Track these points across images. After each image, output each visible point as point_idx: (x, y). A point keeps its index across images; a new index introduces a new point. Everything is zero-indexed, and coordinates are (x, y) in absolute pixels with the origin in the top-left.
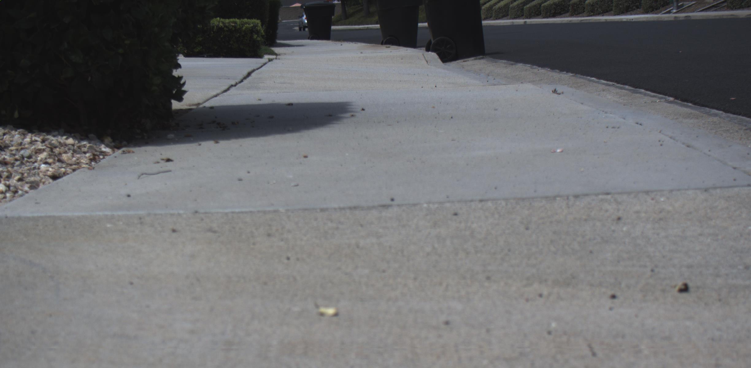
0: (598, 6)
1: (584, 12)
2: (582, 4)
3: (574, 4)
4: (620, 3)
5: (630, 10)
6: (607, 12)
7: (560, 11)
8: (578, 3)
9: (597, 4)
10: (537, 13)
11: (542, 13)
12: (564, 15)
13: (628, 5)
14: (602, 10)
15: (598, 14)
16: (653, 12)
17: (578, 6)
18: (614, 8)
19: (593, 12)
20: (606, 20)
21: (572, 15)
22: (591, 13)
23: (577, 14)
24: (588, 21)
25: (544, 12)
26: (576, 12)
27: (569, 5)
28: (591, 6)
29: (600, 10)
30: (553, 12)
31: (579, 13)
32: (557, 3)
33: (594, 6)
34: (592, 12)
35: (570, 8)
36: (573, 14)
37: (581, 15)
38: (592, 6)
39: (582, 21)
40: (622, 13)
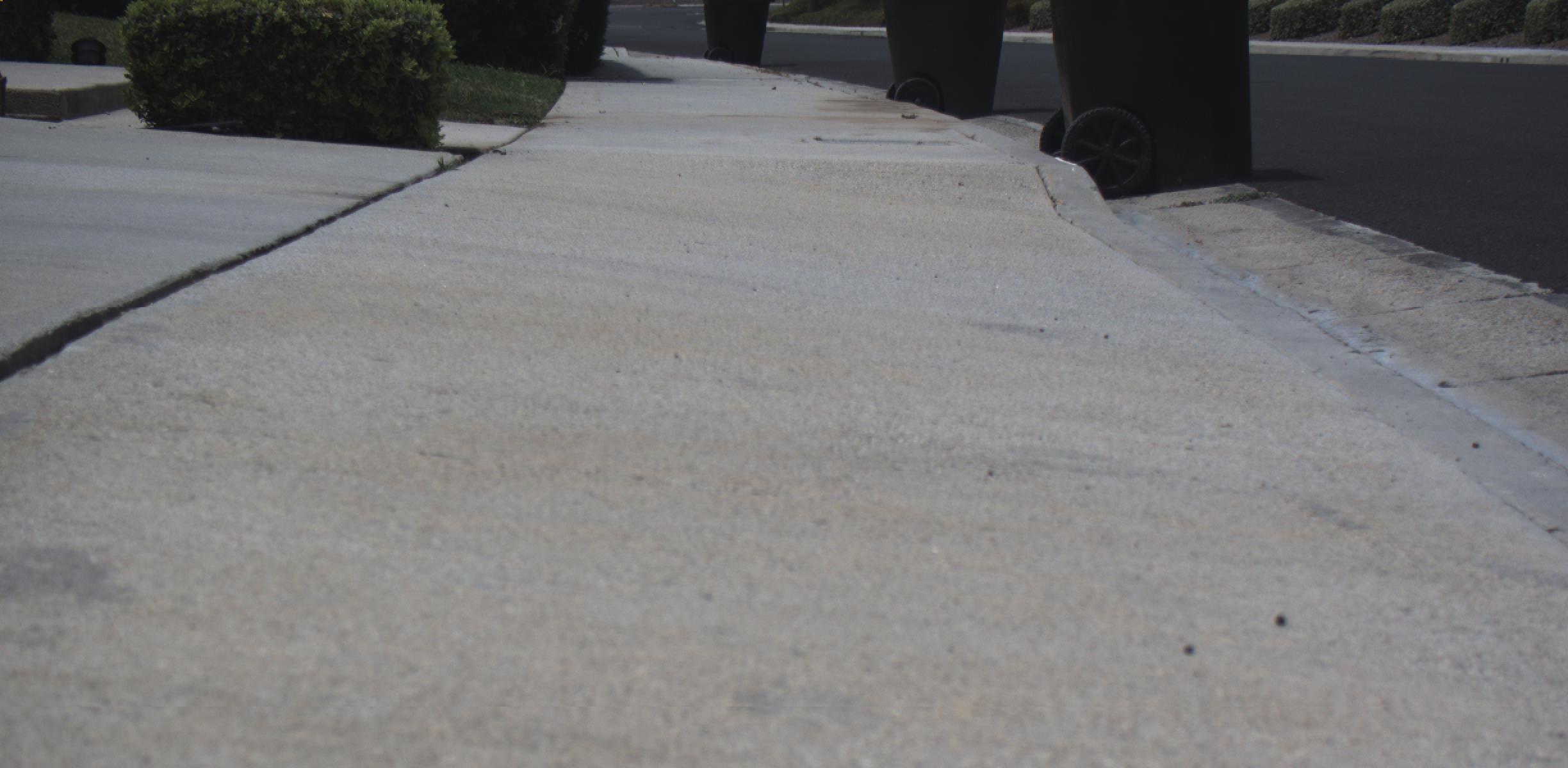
0: (1411, 21)
1: (1376, 31)
2: (1370, 14)
3: (1352, 11)
4: (1469, 16)
5: (1491, 34)
6: (1433, 35)
7: (1314, 25)
8: (1362, 10)
9: (1410, 15)
10: (1258, 25)
11: (1271, 26)
12: (1323, 36)
13: (1489, 22)
14: (1420, 31)
15: (1412, 40)
16: (1552, 43)
17: (1360, 18)
18: (1451, 28)
19: (1398, 34)
20: (1438, 55)
21: (1343, 38)
22: (1393, 35)
23: (1358, 36)
24: (1391, 56)
25: (1277, 26)
26: (1355, 29)
27: (1339, 14)
28: (1394, 18)
29: (1416, 31)
30: (1299, 27)
31: (1363, 34)
32: (1310, 6)
33: (1402, 18)
34: (1396, 33)
35: (1340, 20)
36: (1348, 34)
37: (1366, 38)
38: (1397, 18)
39: (1377, 55)
40: (1471, 41)
